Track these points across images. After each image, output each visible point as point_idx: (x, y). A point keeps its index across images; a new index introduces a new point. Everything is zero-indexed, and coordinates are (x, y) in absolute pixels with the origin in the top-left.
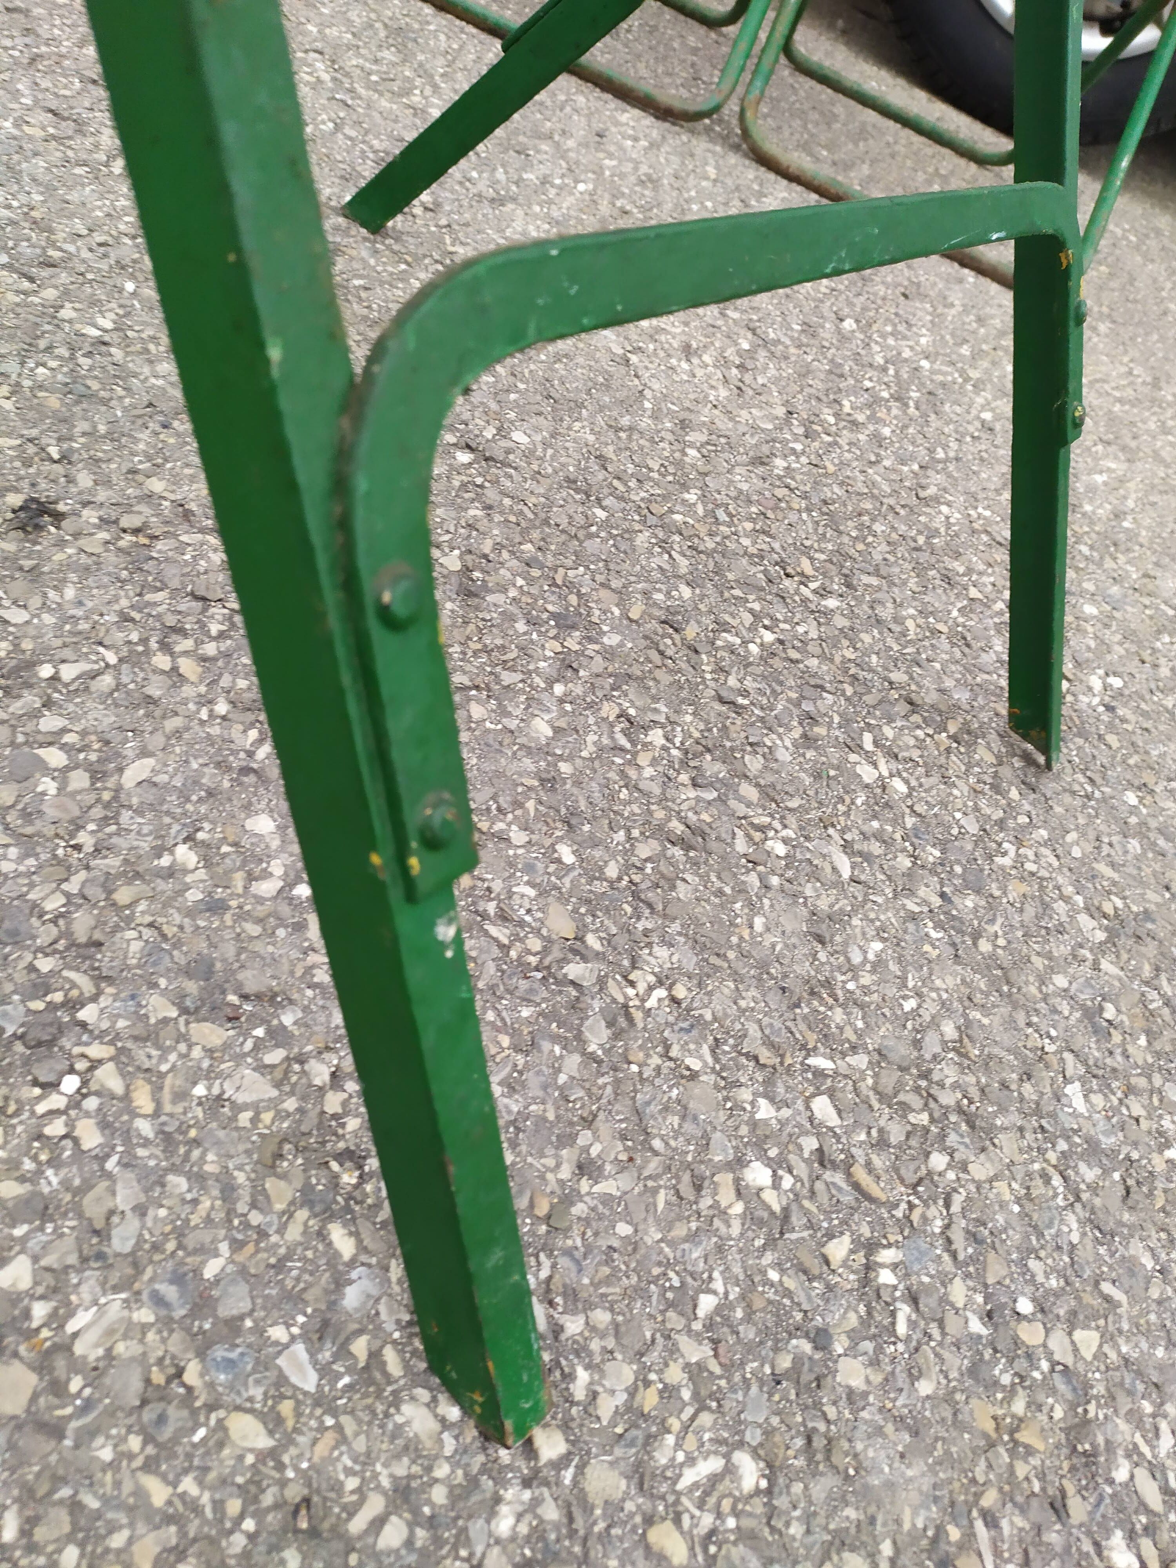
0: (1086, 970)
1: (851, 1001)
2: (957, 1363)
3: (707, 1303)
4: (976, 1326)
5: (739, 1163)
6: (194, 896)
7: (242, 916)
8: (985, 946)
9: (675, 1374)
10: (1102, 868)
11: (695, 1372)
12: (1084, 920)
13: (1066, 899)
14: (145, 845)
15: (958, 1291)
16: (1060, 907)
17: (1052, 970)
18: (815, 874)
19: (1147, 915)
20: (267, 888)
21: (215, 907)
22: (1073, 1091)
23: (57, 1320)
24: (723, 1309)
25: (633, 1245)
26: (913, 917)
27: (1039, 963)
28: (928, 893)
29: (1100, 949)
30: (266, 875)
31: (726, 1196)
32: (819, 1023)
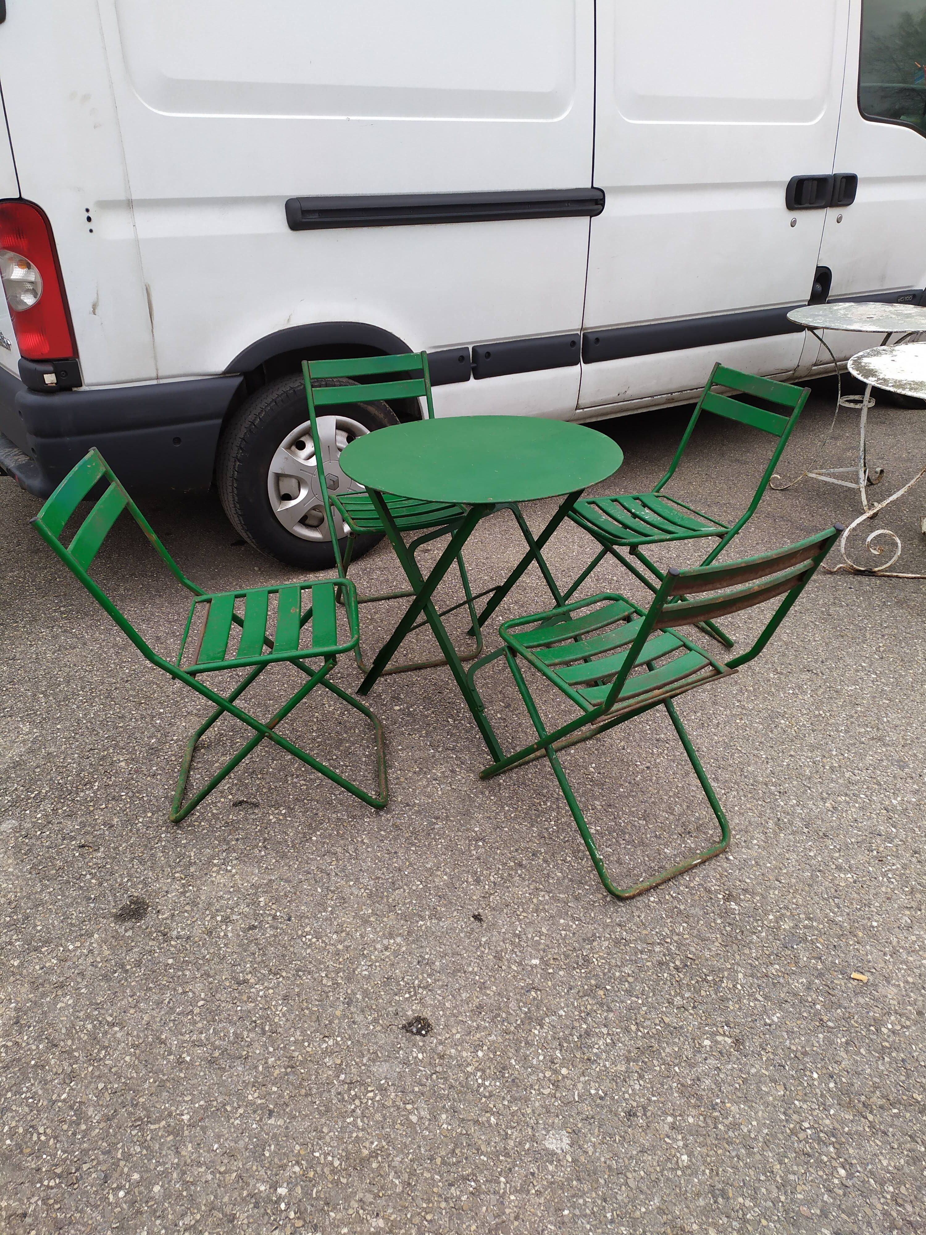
0: (649, 830)
1: (634, 868)
2: (689, 895)
3: (664, 916)
4: (687, 890)
5: (649, 900)
6: (571, 935)
7: (578, 931)
8: (636, 842)
9: (670, 924)
10: (633, 809)
11: (671, 922)
12: (641, 822)
13: (634, 821)
14: (559, 936)
15: (681, 888)
16: (636, 823)
17: (646, 835)
18: (609, 855)
19: (645, 811)
20: (574, 926)
21: (574, 934)
22: (666, 850)
23: (625, 973)
24: (666, 915)
25: (652, 918)
26: (625, 847)
27: (643, 836)
28: (622, 842)
29: (647, 824)
30: (572, 926)
31: (652, 904)
32: (635, 875)
